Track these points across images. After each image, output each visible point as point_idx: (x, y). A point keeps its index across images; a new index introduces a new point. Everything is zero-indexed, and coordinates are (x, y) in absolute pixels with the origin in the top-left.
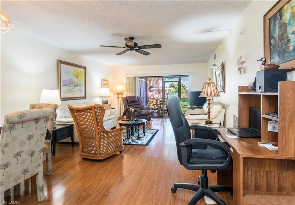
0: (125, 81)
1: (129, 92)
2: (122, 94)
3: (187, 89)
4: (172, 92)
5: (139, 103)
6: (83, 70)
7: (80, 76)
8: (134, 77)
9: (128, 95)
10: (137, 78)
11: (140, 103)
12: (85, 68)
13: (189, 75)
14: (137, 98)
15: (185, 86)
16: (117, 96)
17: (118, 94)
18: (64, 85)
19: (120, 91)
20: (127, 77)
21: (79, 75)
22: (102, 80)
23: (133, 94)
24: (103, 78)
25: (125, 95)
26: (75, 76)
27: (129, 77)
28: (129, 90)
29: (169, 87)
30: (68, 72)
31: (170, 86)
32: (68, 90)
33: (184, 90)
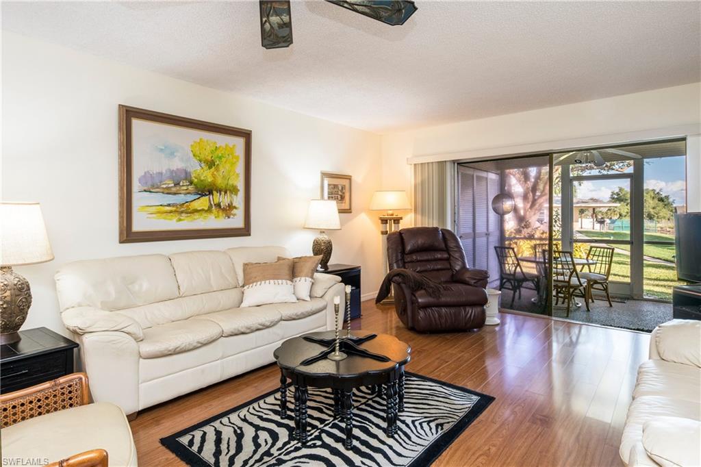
0: (408, 177)
1: (422, 215)
2: (397, 221)
3: (674, 205)
4: (620, 215)
5: (446, 256)
6: (241, 142)
7: (224, 160)
8: (439, 163)
9: (419, 225)
10: (448, 166)
11: (450, 255)
12: (247, 135)
13: (684, 139)
14: (441, 235)
15: (667, 197)
16: (382, 227)
17: (384, 221)
18: (146, 188)
19: (390, 212)
20: (415, 165)
21: (220, 158)
22: (325, 175)
23: (432, 223)
24: (329, 169)
25: (408, 222)
26: (200, 161)
27: (422, 164)
28: (419, 209)
29: (610, 202)
30: (166, 147)
31: (613, 198)
32: (169, 205)
33: (664, 210)
